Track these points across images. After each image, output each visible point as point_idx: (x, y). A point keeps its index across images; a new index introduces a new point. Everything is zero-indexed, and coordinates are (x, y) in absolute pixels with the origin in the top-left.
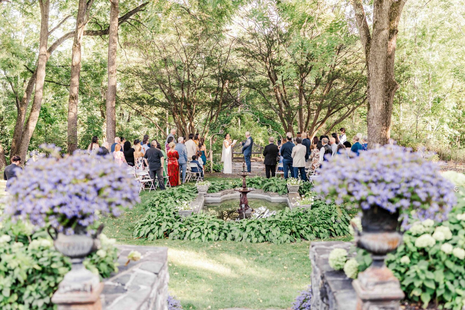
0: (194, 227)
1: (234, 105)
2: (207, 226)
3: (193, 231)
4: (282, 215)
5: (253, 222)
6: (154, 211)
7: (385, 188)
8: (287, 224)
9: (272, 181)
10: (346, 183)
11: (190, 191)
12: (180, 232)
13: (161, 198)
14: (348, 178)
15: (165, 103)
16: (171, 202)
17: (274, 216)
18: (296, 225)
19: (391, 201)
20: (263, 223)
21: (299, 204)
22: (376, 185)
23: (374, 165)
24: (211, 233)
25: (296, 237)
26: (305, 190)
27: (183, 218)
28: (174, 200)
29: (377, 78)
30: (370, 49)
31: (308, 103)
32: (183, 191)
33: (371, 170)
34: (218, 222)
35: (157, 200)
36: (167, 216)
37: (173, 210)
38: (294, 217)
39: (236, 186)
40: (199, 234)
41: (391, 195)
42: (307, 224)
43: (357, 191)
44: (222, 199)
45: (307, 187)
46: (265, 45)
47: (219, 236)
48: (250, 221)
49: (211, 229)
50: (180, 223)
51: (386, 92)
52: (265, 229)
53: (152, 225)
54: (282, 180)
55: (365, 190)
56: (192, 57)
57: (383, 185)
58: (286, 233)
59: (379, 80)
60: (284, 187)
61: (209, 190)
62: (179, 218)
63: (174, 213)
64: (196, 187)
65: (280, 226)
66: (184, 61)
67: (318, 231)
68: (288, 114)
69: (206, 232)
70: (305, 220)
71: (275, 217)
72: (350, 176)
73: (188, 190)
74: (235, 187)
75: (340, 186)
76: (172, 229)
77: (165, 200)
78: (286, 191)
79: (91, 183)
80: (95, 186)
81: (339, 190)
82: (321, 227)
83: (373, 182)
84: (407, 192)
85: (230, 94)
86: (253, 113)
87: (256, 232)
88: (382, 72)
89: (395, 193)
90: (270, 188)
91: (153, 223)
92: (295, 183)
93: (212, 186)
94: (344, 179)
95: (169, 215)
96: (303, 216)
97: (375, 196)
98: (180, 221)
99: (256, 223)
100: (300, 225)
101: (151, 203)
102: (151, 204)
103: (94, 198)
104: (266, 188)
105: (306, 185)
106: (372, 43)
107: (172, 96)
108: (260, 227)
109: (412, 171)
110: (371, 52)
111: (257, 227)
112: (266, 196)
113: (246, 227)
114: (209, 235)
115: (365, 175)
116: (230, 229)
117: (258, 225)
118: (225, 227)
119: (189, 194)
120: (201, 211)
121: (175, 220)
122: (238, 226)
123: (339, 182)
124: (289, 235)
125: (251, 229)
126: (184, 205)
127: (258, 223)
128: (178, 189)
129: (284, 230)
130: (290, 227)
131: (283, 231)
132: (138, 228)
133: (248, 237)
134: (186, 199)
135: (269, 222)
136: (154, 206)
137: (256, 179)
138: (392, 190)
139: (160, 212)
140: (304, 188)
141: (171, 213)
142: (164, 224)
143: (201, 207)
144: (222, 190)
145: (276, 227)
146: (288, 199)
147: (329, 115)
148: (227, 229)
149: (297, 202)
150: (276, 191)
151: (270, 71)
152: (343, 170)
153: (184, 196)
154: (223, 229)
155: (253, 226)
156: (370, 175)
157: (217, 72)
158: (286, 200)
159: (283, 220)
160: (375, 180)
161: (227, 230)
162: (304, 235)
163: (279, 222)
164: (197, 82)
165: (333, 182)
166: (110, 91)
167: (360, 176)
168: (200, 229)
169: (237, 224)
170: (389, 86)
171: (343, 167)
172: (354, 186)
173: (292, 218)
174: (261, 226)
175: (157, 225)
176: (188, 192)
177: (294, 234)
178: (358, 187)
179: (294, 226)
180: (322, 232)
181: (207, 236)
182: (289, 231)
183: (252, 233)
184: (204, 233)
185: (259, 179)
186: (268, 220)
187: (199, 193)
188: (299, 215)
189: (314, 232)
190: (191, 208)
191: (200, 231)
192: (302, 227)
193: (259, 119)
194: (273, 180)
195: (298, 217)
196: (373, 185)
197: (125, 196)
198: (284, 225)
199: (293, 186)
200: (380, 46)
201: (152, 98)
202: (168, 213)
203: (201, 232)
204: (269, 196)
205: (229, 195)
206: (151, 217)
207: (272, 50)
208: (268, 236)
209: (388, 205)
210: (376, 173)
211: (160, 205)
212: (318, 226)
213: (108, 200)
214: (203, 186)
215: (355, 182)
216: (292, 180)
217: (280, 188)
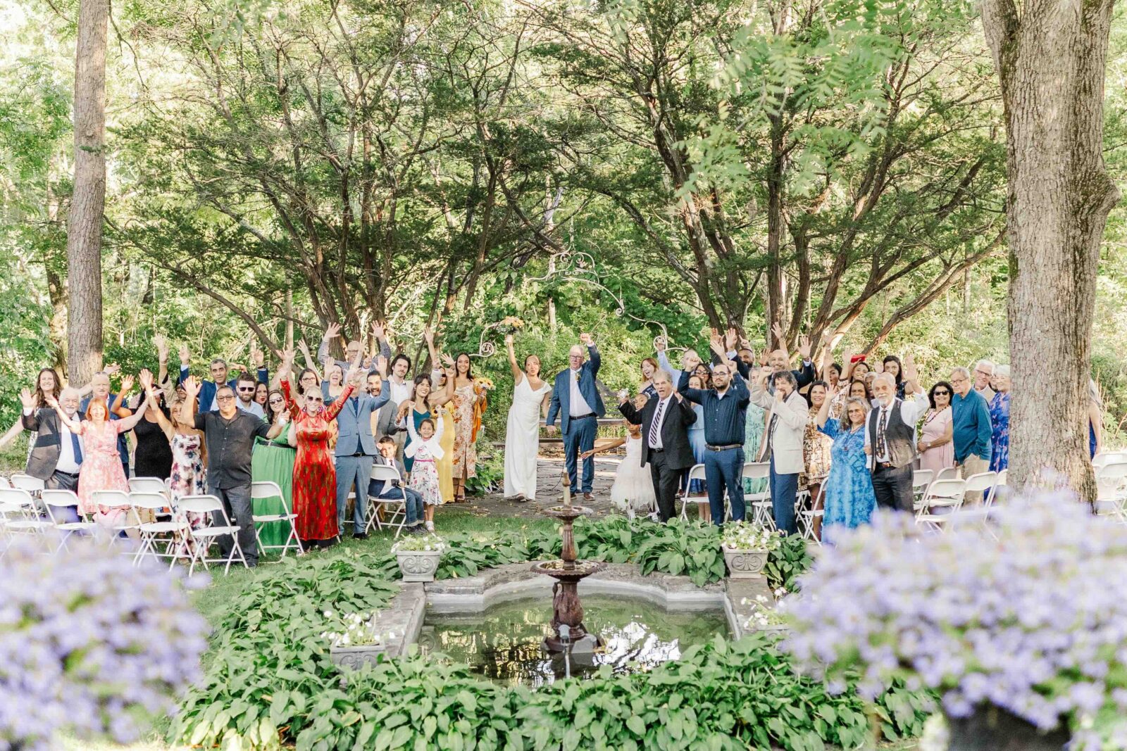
0: (387, 710)
1: (533, 251)
2: (435, 705)
3: (382, 723)
4: (703, 665)
5: (601, 689)
6: (242, 649)
7: (1020, 648)
8: (719, 695)
9: (671, 532)
10: (893, 627)
11: (375, 572)
12: (335, 726)
13: (269, 599)
14: (898, 615)
15: (279, 244)
16: (303, 614)
17: (674, 668)
18: (754, 699)
19: (1043, 691)
20: (635, 694)
21: (764, 622)
22: (993, 636)
23: (986, 567)
24: (450, 732)
25: (752, 743)
26: (787, 569)
27: (348, 676)
28: (314, 607)
29: (1043, 165)
30: (1017, 64)
31: (801, 242)
32: (345, 573)
33: (975, 587)
34: (473, 690)
35: (256, 605)
36: (288, 666)
37: (311, 646)
38: (745, 670)
39: (541, 551)
40: (405, 734)
41: (1040, 672)
42: (792, 695)
43: (930, 657)
44: (487, 600)
45: (794, 556)
46: (645, 36)
47: (478, 740)
48: (587, 684)
49: (447, 716)
50: (338, 694)
51: (1075, 213)
52: (641, 716)
53: (237, 701)
54: (704, 526)
55: (954, 655)
56: (379, 82)
57: (1012, 637)
58: (717, 729)
59: (1049, 173)
60: (713, 555)
61: (441, 566)
62: (335, 674)
63: (315, 658)
64: (395, 558)
65: (695, 704)
66: (352, 97)
67: (831, 719)
68: (727, 285)
69: (430, 726)
70: (785, 680)
71: (680, 670)
72: (906, 605)
73: (367, 570)
74: (534, 552)
75: (873, 640)
76: (310, 716)
77: (281, 606)
78: (720, 572)
79: (40, 631)
80: (54, 641)
81: (870, 653)
82: (842, 707)
83: (983, 626)
84: (1095, 660)
85: (518, 211)
86: (601, 283)
87: (610, 727)
88: (1058, 144)
89: (1054, 665)
90: (664, 558)
91: (239, 694)
92: (751, 541)
93: (454, 552)
94: (885, 617)
95: (294, 664)
96: (780, 666)
97: (986, 673)
98: (337, 685)
99: (610, 694)
100: (770, 698)
101: (232, 615)
102: (233, 621)
103: (50, 683)
104: (649, 561)
105: (792, 548)
106: (1023, 42)
107: (306, 219)
108: (626, 710)
109: (1110, 588)
110: (1020, 74)
111: (613, 707)
112: (647, 589)
113: (574, 708)
114: (440, 736)
115: (955, 601)
116: (518, 715)
117: (616, 701)
118: (499, 708)
119: (370, 584)
120: (412, 649)
121: (320, 682)
122: (546, 703)
123: (868, 626)
124: (726, 738)
125: (594, 714)
126: (352, 627)
127: (618, 692)
128: (329, 562)
129: (711, 718)
130: (731, 707)
131: (706, 721)
132: (185, 713)
133: (581, 743)
134: (359, 603)
135: (658, 689)
136: (241, 627)
137: (611, 527)
138: (1044, 653)
139: (266, 652)
140: (787, 559)
141: (305, 656)
142: (278, 700)
143: (413, 631)
144: (488, 566)
145: (681, 707)
146: (727, 601)
147: (874, 287)
148: (507, 714)
149: (758, 615)
150: (685, 571)
151: (663, 127)
152: (882, 587)
153: (349, 589)
154: (492, 714)
155: (599, 705)
156: (973, 601)
157: (469, 132)
158: (721, 603)
159: (707, 682)
160: (988, 618)
161: (506, 721)
162: (781, 734)
163: (695, 690)
164: (400, 167)
165: (848, 625)
166: (81, 200)
167: (940, 608)
168: (409, 715)
169: (543, 698)
170: (1086, 194)
171: (884, 572)
172: (920, 638)
173: (739, 675)
174: (628, 704)
175: (253, 700)
176: (367, 575)
177: (746, 733)
178: (933, 643)
179: (747, 704)
180: (847, 726)
181: (434, 740)
182: (727, 721)
183: (598, 731)
184: (422, 731)
185: (623, 525)
186: (655, 681)
187: (405, 579)
188: (766, 662)
189: (818, 724)
190: (377, 638)
191: (409, 722)
192: (776, 708)
193: (621, 303)
194: (673, 528)
195: (763, 670)
196: (981, 637)
197: (153, 673)
198: (712, 700)
199: (746, 550)
200: (1052, 53)
201: (237, 225)
202: (293, 655)
203: (412, 727)
204: (658, 590)
205: (515, 585)
206: (231, 673)
207: (670, 53)
208: (655, 740)
209: (1029, 705)
210: (993, 597)
211: (263, 627)
212: (831, 704)
213: (96, 690)
214: (418, 553)
215: (922, 626)
216: (742, 532)
217: (699, 558)
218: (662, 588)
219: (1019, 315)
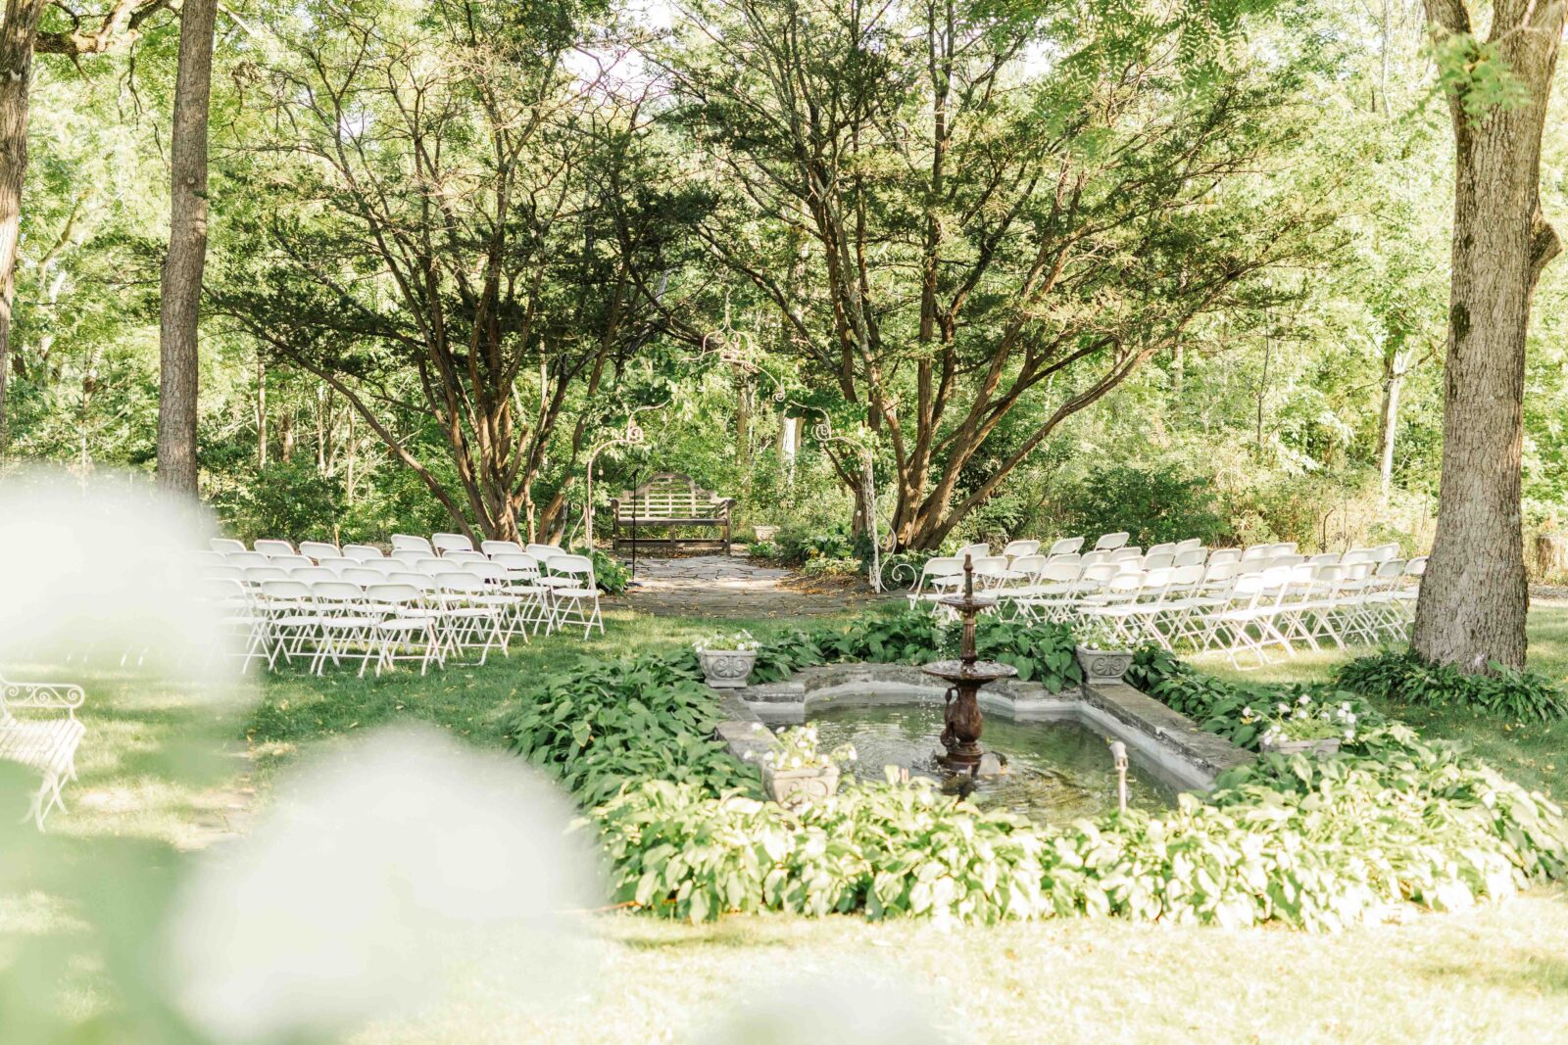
39: (835, 651)
44: (806, 709)
60: (1066, 657)
61: (754, 669)
74: (827, 654)
78: (1075, 674)
92: (1113, 640)
144: (797, 670)
146: (1091, 711)
147: (1029, 378)
149: (1276, 728)
150: (1035, 676)
158: (1080, 712)
190: (824, 759)
193: (782, 387)
204: (998, 698)
214: (730, 652)
217: (1050, 660)
218: (1007, 695)
219: (1467, 380)
